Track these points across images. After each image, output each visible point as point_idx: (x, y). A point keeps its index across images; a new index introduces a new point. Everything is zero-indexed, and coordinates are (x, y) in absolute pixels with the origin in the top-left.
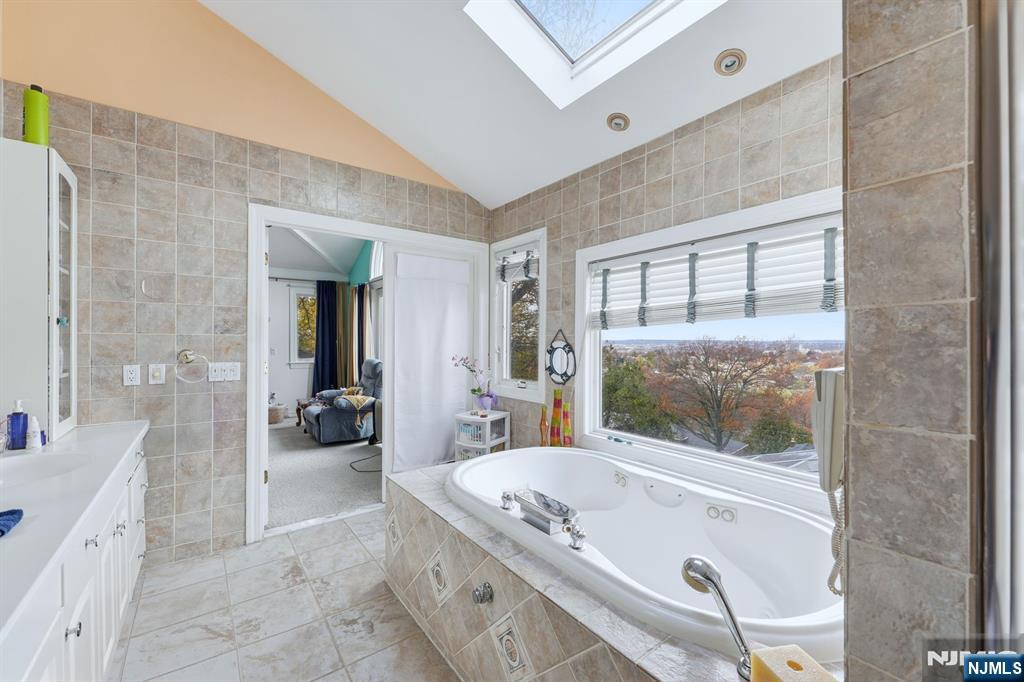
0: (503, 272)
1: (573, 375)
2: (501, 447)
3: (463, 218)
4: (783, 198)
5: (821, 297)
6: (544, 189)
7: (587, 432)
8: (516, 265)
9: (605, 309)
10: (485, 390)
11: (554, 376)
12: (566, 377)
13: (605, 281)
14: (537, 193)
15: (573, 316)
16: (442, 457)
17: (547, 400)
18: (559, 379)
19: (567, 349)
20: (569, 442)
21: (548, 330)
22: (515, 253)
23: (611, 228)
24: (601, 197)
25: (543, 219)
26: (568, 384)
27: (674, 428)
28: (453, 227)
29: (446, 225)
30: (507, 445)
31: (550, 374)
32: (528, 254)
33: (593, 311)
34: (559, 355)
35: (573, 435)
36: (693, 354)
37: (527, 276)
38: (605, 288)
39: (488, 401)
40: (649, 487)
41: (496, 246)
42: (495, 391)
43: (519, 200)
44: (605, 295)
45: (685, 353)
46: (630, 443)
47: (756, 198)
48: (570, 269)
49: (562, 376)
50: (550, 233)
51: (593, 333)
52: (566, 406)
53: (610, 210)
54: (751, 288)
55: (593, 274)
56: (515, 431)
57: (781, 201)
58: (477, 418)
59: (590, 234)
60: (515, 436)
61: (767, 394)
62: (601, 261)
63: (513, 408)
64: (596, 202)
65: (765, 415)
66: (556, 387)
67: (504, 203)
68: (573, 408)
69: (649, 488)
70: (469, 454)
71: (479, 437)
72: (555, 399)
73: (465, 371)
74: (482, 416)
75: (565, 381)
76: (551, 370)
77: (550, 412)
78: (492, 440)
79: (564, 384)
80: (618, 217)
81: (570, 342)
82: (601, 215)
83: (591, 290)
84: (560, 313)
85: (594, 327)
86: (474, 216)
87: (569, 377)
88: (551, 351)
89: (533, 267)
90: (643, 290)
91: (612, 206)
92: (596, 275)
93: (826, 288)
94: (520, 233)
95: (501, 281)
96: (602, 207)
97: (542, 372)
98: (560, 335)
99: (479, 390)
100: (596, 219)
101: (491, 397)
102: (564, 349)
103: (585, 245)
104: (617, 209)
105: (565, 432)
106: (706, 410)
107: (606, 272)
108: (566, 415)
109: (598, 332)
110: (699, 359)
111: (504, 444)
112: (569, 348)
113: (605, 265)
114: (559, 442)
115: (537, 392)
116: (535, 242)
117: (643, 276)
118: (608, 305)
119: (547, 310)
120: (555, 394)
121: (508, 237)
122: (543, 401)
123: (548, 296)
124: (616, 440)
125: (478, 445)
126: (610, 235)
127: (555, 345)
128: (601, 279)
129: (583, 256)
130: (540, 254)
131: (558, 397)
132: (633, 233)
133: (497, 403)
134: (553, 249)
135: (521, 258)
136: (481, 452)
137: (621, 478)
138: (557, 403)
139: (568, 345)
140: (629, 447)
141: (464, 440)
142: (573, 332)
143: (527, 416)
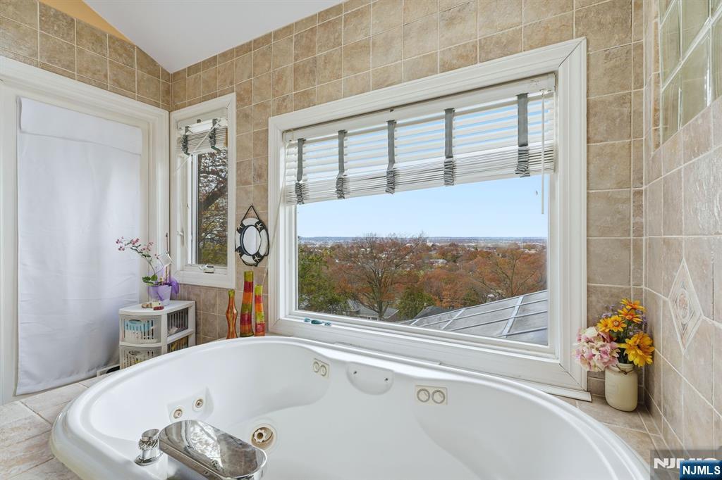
0: (185, 142)
1: (266, 255)
2: (183, 344)
3: (132, 74)
4: (481, 62)
5: (516, 161)
6: (231, 51)
7: (282, 316)
8: (200, 135)
9: (301, 182)
10: (162, 277)
11: (245, 257)
12: (259, 258)
13: (300, 153)
14: (224, 55)
15: (266, 190)
16: (103, 362)
17: (237, 284)
18: (250, 260)
19: (259, 226)
20: (261, 330)
21: (238, 207)
22: (199, 121)
23: (306, 94)
24: (296, 60)
25: (231, 83)
26: (260, 265)
27: (350, 303)
28: (117, 82)
29: (106, 76)
30: (192, 339)
31: (241, 255)
32: (215, 122)
33: (287, 184)
34: (251, 233)
35: (267, 320)
36: (362, 247)
37: (213, 147)
38: (300, 160)
39: (166, 290)
40: (352, 373)
41: (177, 114)
42: (177, 278)
43: (204, 62)
44: (300, 167)
45: (357, 247)
46: (329, 324)
47: (455, 61)
48: (262, 139)
49: (253, 256)
50: (240, 99)
51: (287, 208)
52: (258, 289)
53: (306, 72)
54: (449, 156)
55: (288, 144)
56: (201, 322)
57: (479, 64)
58: (150, 312)
59: (284, 100)
60: (201, 327)
61: (409, 274)
62: (295, 129)
63: (198, 296)
64: (291, 64)
65: (409, 288)
66: (247, 269)
67: (186, 66)
68: (266, 291)
69: (353, 375)
70: (138, 357)
71: (152, 334)
72: (246, 282)
73: (137, 256)
74: (156, 309)
75: (258, 262)
76: (241, 250)
77: (239, 297)
78: (170, 335)
79: (256, 266)
80: (314, 81)
81: (263, 219)
82: (296, 80)
83: (286, 161)
84: (251, 188)
85: (289, 202)
86: (147, 76)
87: (262, 258)
88: (242, 230)
89: (219, 137)
90: (341, 161)
91: (308, 70)
92: (291, 146)
93: (521, 153)
94: (205, 99)
95: (183, 154)
96: (296, 69)
97: (232, 255)
98: (252, 212)
99: (154, 277)
100: (290, 84)
101: (170, 285)
102: (256, 226)
103: (279, 111)
104: (312, 72)
105: (257, 319)
106: (372, 288)
107: (302, 141)
108: (258, 299)
109: (293, 206)
110: (366, 250)
111: (187, 338)
112: (262, 226)
113: (299, 134)
114: (250, 330)
115: (226, 277)
116: (223, 109)
117: (341, 146)
118: (303, 178)
119: (237, 185)
120: (245, 276)
121: (190, 104)
122: (233, 286)
123: (238, 169)
124: (314, 322)
125: (151, 344)
126: (305, 100)
127: (246, 223)
128: (295, 150)
129: (277, 124)
130: (228, 122)
131: (249, 280)
132: (330, 98)
133: (177, 292)
134: (243, 117)
135: (206, 126)
136: (155, 352)
137: (322, 365)
138: (248, 287)
139: (260, 222)
140: (327, 329)
141: (131, 339)
142: (266, 208)
143: (214, 305)
